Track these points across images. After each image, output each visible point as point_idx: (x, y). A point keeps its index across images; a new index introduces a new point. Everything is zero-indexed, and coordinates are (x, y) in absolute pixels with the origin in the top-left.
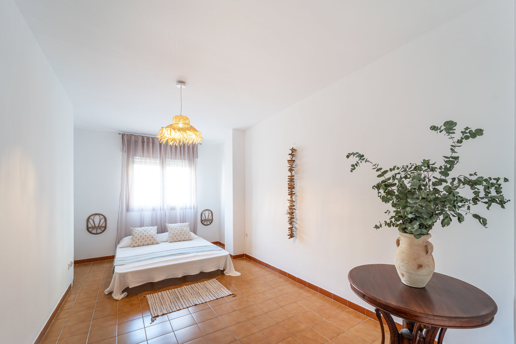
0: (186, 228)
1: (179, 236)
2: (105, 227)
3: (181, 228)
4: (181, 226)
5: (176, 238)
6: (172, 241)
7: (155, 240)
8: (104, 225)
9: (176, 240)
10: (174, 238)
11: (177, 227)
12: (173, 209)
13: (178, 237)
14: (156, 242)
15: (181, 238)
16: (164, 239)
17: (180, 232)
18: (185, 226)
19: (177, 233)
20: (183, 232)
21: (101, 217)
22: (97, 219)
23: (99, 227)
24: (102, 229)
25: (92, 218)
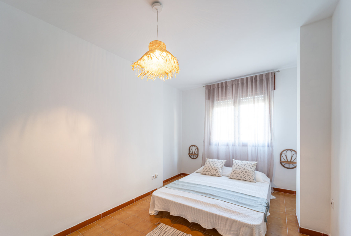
0: (250, 167)
1: (239, 174)
3: (244, 166)
4: (245, 165)
5: (236, 175)
6: (232, 178)
7: (217, 172)
8: (197, 153)
9: (236, 178)
10: (234, 175)
11: (241, 164)
12: (245, 145)
13: (238, 176)
14: (217, 174)
15: (241, 177)
16: (228, 174)
17: (241, 170)
18: (249, 165)
19: (238, 171)
20: (245, 171)
21: (196, 148)
22: (194, 148)
23: (195, 154)
24: (197, 156)
25: (191, 147)
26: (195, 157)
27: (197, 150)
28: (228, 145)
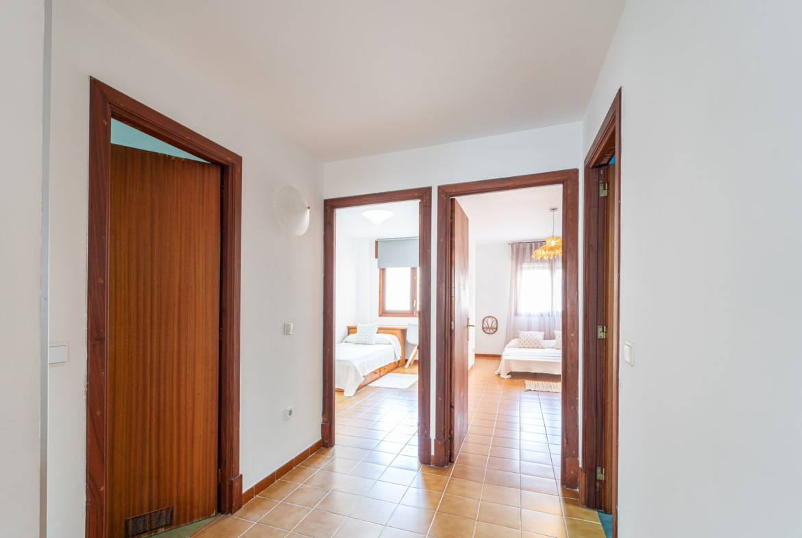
2: (496, 329)
8: (495, 327)
14: (541, 346)
16: (551, 345)
21: (494, 319)
22: (490, 321)
23: (492, 328)
24: (495, 330)
25: (486, 319)
26: (492, 331)
27: (495, 322)
28: (542, 315)
